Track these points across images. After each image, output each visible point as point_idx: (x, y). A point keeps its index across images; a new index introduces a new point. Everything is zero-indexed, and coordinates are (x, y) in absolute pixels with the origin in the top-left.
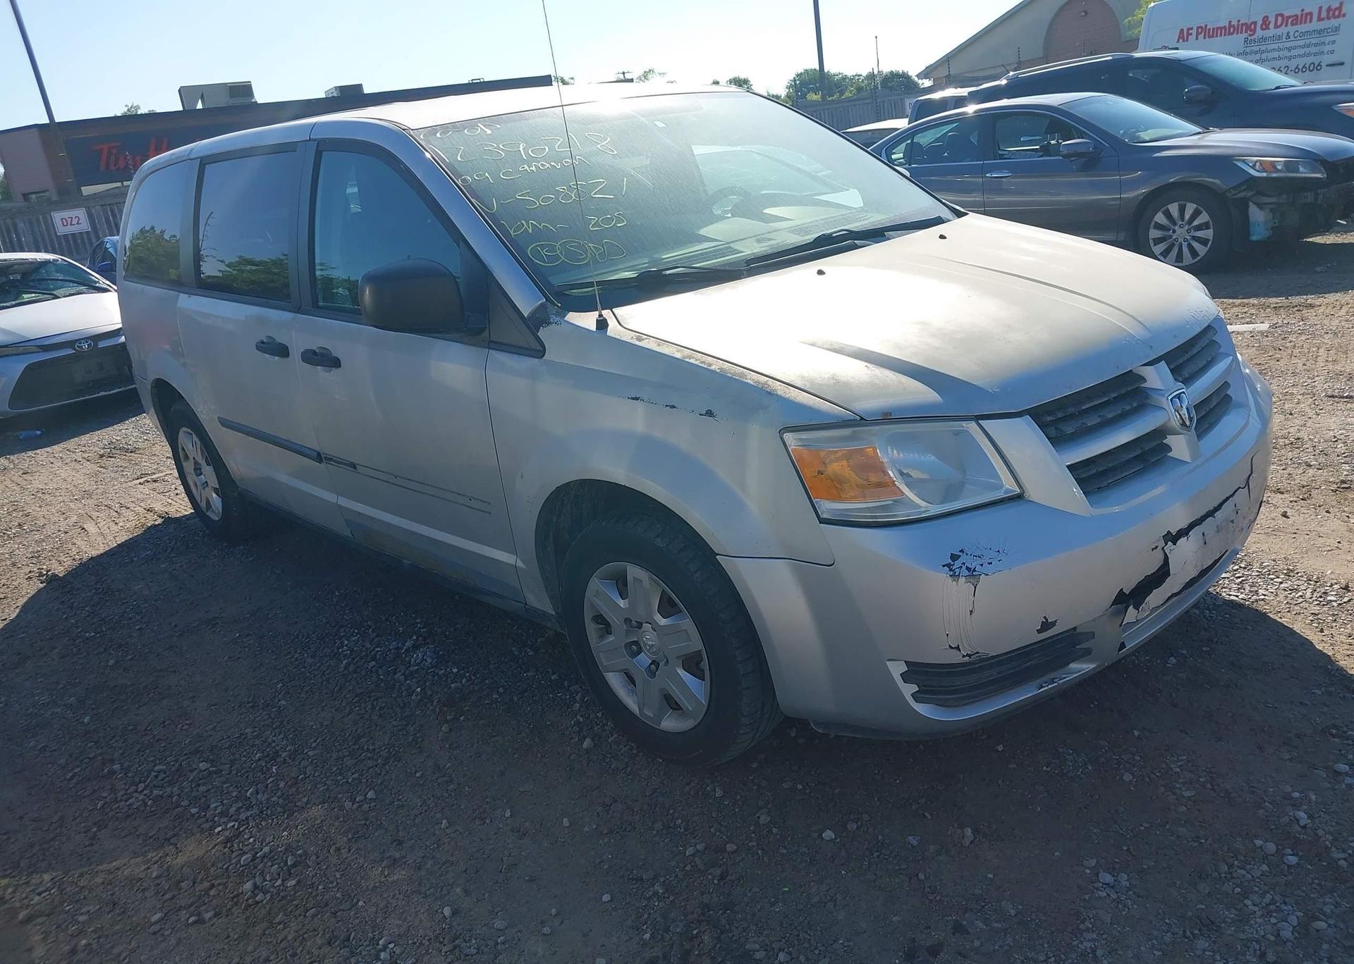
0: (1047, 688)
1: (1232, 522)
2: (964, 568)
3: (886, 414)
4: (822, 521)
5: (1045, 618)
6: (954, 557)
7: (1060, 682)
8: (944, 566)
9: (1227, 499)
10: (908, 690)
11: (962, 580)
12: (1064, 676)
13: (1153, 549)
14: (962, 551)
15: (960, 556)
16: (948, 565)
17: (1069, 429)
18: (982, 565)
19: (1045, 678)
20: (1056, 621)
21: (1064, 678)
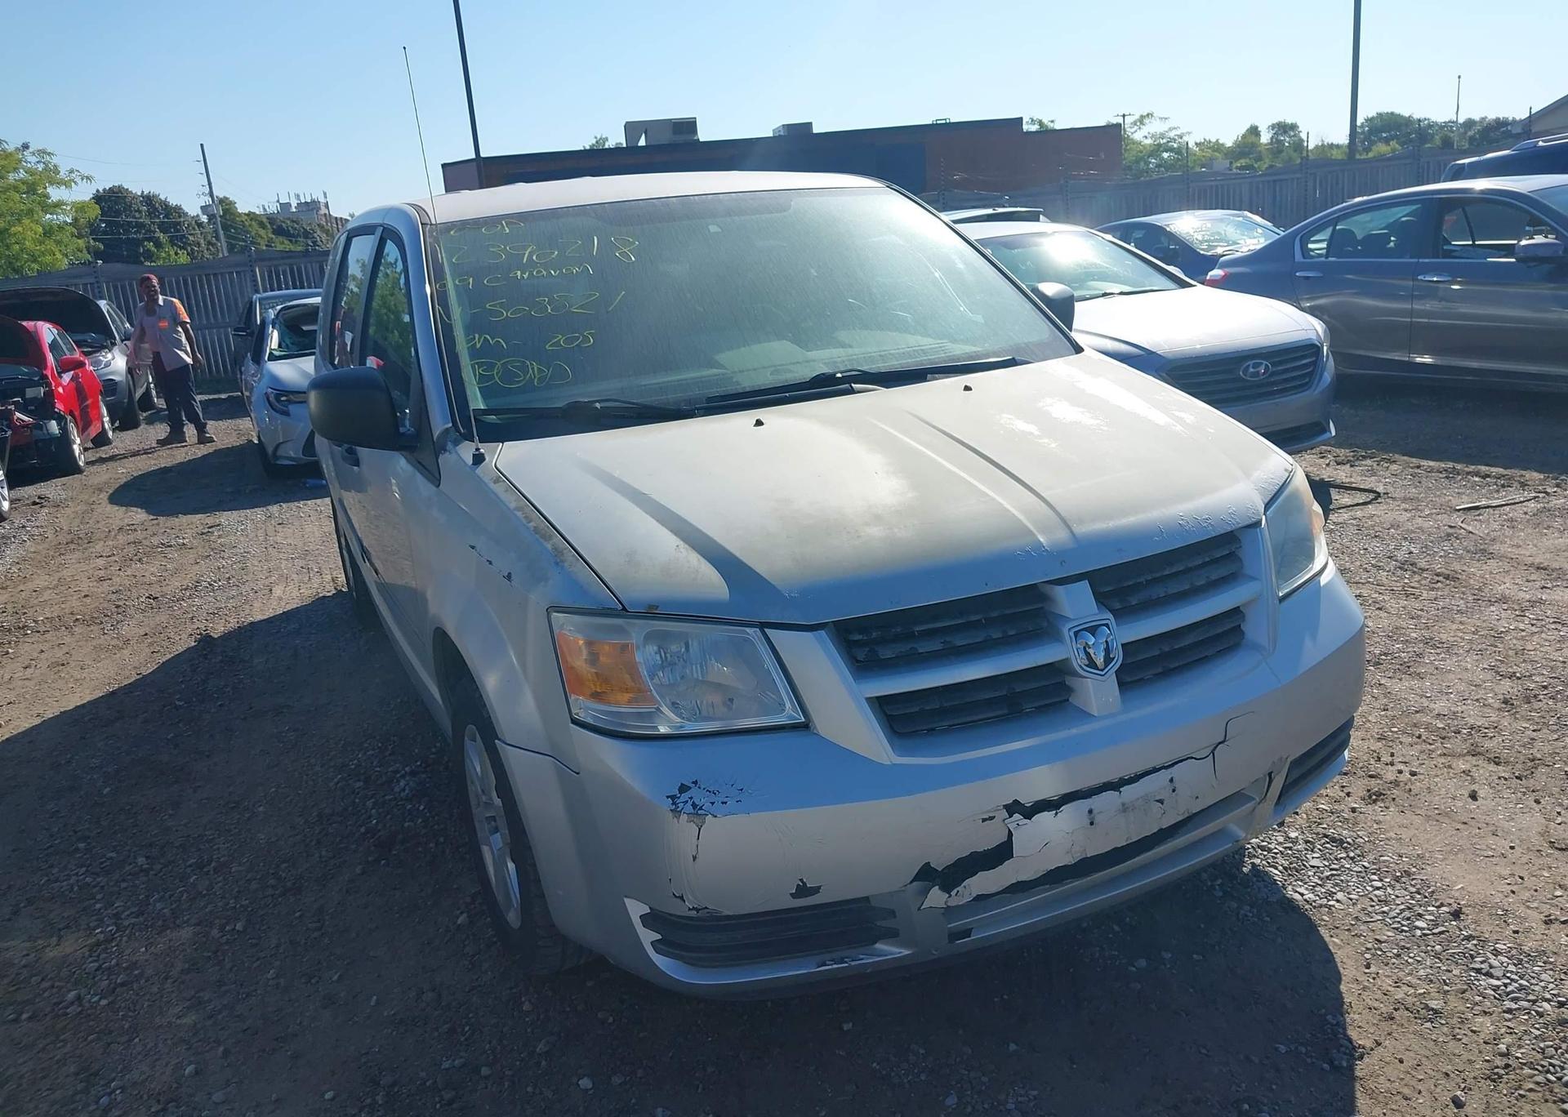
0: (830, 967)
1: (1161, 801)
2: (690, 803)
3: (651, 607)
4: (575, 722)
5: (801, 880)
6: (683, 789)
7: (853, 963)
8: (668, 797)
9: (1155, 770)
10: (647, 937)
11: (684, 817)
12: (862, 957)
13: (984, 820)
14: (695, 783)
15: (691, 788)
16: (673, 797)
17: (886, 653)
18: (713, 803)
19: (835, 955)
20: (819, 887)
21: (862, 959)
